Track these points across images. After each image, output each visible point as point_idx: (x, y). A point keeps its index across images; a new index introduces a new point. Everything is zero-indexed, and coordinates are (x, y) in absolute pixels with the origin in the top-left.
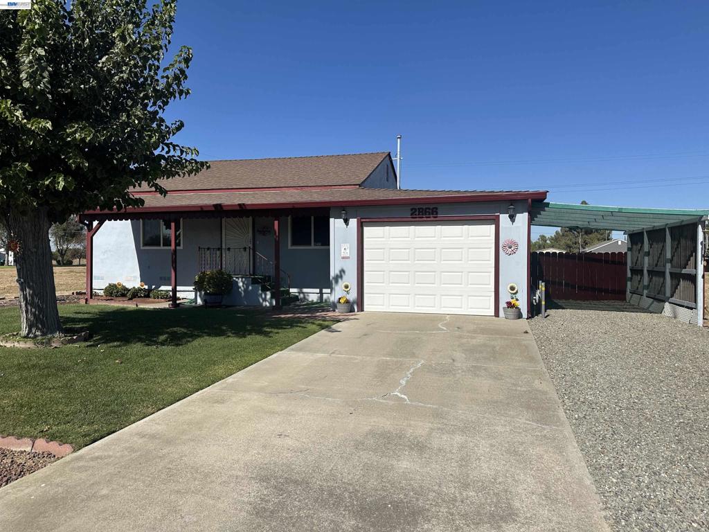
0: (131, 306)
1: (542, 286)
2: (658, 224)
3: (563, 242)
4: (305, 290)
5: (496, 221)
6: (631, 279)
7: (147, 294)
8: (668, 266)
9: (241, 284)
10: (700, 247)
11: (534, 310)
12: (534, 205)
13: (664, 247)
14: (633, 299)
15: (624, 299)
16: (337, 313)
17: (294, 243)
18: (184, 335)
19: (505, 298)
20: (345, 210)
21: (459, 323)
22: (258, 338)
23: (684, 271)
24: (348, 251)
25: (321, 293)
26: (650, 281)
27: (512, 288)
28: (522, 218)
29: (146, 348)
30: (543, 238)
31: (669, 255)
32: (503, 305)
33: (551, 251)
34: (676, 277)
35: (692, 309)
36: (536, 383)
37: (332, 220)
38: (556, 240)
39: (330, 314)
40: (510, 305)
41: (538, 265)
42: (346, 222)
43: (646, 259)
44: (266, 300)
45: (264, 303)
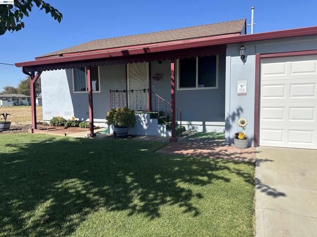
0: (61, 135)
7: (77, 125)
9: (143, 119)
17: (181, 86)
24: (245, 87)
25: (204, 125)
37: (228, 58)
39: (230, 150)
42: (244, 58)
44: (163, 132)
45: (162, 135)
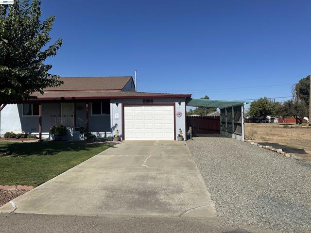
0: (20, 141)
1: (190, 128)
2: (230, 106)
3: (198, 112)
4: (100, 133)
5: (174, 105)
6: (222, 126)
7: (26, 136)
8: (233, 120)
9: (71, 131)
10: (242, 114)
11: (188, 137)
12: (187, 99)
13: (231, 114)
14: (222, 133)
15: (219, 133)
16: (114, 141)
17: (93, 113)
18: (53, 151)
19: (178, 133)
20: (117, 100)
21: (162, 143)
22: (85, 151)
23: (238, 122)
24: (118, 116)
25: (106, 134)
26: (228, 126)
27: (180, 129)
28: (183, 104)
29: (40, 156)
30: (191, 110)
31: (233, 117)
32: (177, 136)
33: (194, 116)
34: (236, 124)
35: (240, 135)
36: (189, 160)
37: (111, 104)
38: (196, 111)
39: (111, 142)
40: (180, 136)
41: (189, 121)
42: (117, 105)
43: (226, 118)
44: (82, 137)
45: (82, 139)
